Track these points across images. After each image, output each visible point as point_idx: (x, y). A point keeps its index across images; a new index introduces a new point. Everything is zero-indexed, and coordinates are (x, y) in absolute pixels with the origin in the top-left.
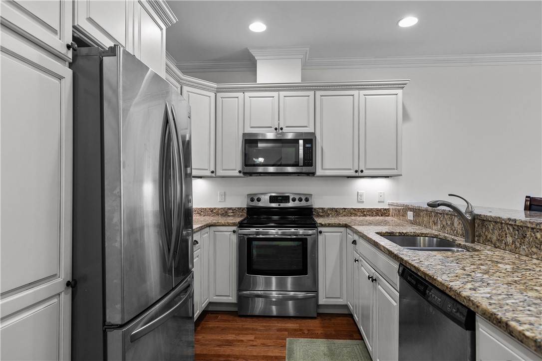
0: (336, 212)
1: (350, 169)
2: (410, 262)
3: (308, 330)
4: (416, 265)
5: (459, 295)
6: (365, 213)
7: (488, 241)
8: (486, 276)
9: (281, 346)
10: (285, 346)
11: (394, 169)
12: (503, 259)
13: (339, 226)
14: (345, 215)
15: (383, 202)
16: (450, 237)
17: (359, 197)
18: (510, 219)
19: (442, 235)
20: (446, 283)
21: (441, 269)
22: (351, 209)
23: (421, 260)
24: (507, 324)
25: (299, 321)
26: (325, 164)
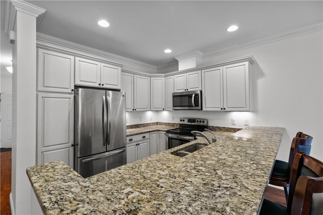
0: (220, 129)
1: (218, 108)
11: (244, 108)
14: (224, 131)
15: (247, 125)
17: (233, 122)
22: (228, 128)
26: (209, 104)
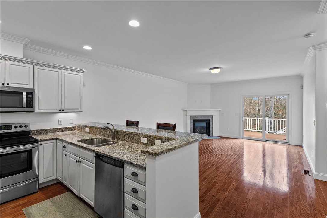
0: (46, 131)
1: (56, 109)
2: (101, 152)
3: (35, 200)
4: (104, 153)
5: (120, 159)
6: (63, 130)
7: (119, 138)
8: (124, 152)
9: (20, 215)
10: (23, 213)
11: (79, 109)
12: (125, 144)
13: (52, 139)
14: (51, 133)
15: (72, 124)
16: (106, 138)
17: (59, 122)
18: (126, 131)
19: (104, 137)
20: (116, 157)
21: (111, 152)
22: (55, 129)
23: (104, 150)
24: (133, 163)
25: (26, 197)
26: (40, 105)
